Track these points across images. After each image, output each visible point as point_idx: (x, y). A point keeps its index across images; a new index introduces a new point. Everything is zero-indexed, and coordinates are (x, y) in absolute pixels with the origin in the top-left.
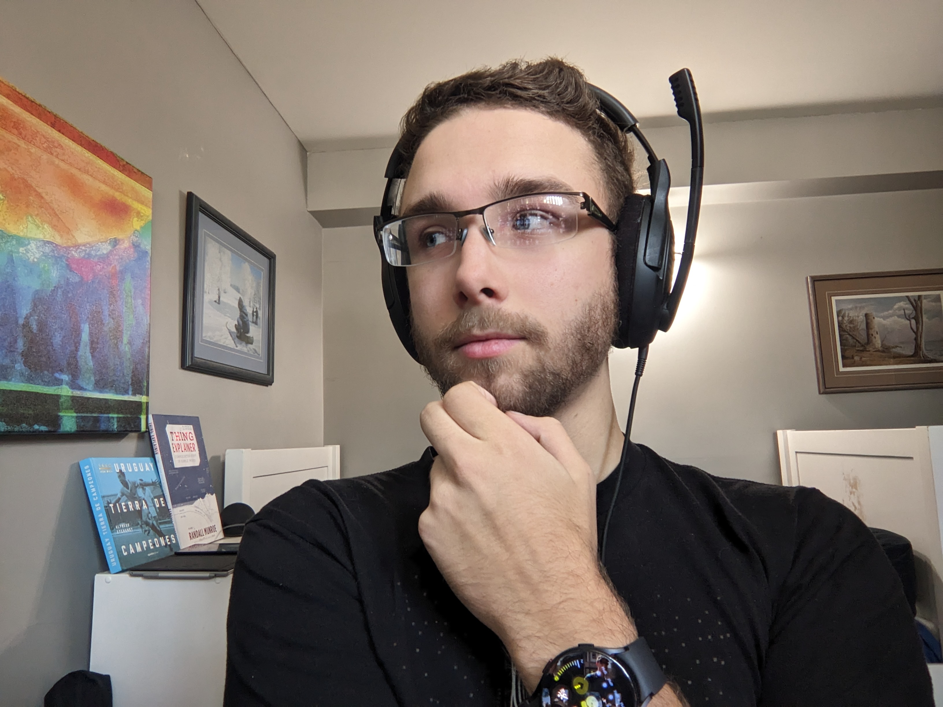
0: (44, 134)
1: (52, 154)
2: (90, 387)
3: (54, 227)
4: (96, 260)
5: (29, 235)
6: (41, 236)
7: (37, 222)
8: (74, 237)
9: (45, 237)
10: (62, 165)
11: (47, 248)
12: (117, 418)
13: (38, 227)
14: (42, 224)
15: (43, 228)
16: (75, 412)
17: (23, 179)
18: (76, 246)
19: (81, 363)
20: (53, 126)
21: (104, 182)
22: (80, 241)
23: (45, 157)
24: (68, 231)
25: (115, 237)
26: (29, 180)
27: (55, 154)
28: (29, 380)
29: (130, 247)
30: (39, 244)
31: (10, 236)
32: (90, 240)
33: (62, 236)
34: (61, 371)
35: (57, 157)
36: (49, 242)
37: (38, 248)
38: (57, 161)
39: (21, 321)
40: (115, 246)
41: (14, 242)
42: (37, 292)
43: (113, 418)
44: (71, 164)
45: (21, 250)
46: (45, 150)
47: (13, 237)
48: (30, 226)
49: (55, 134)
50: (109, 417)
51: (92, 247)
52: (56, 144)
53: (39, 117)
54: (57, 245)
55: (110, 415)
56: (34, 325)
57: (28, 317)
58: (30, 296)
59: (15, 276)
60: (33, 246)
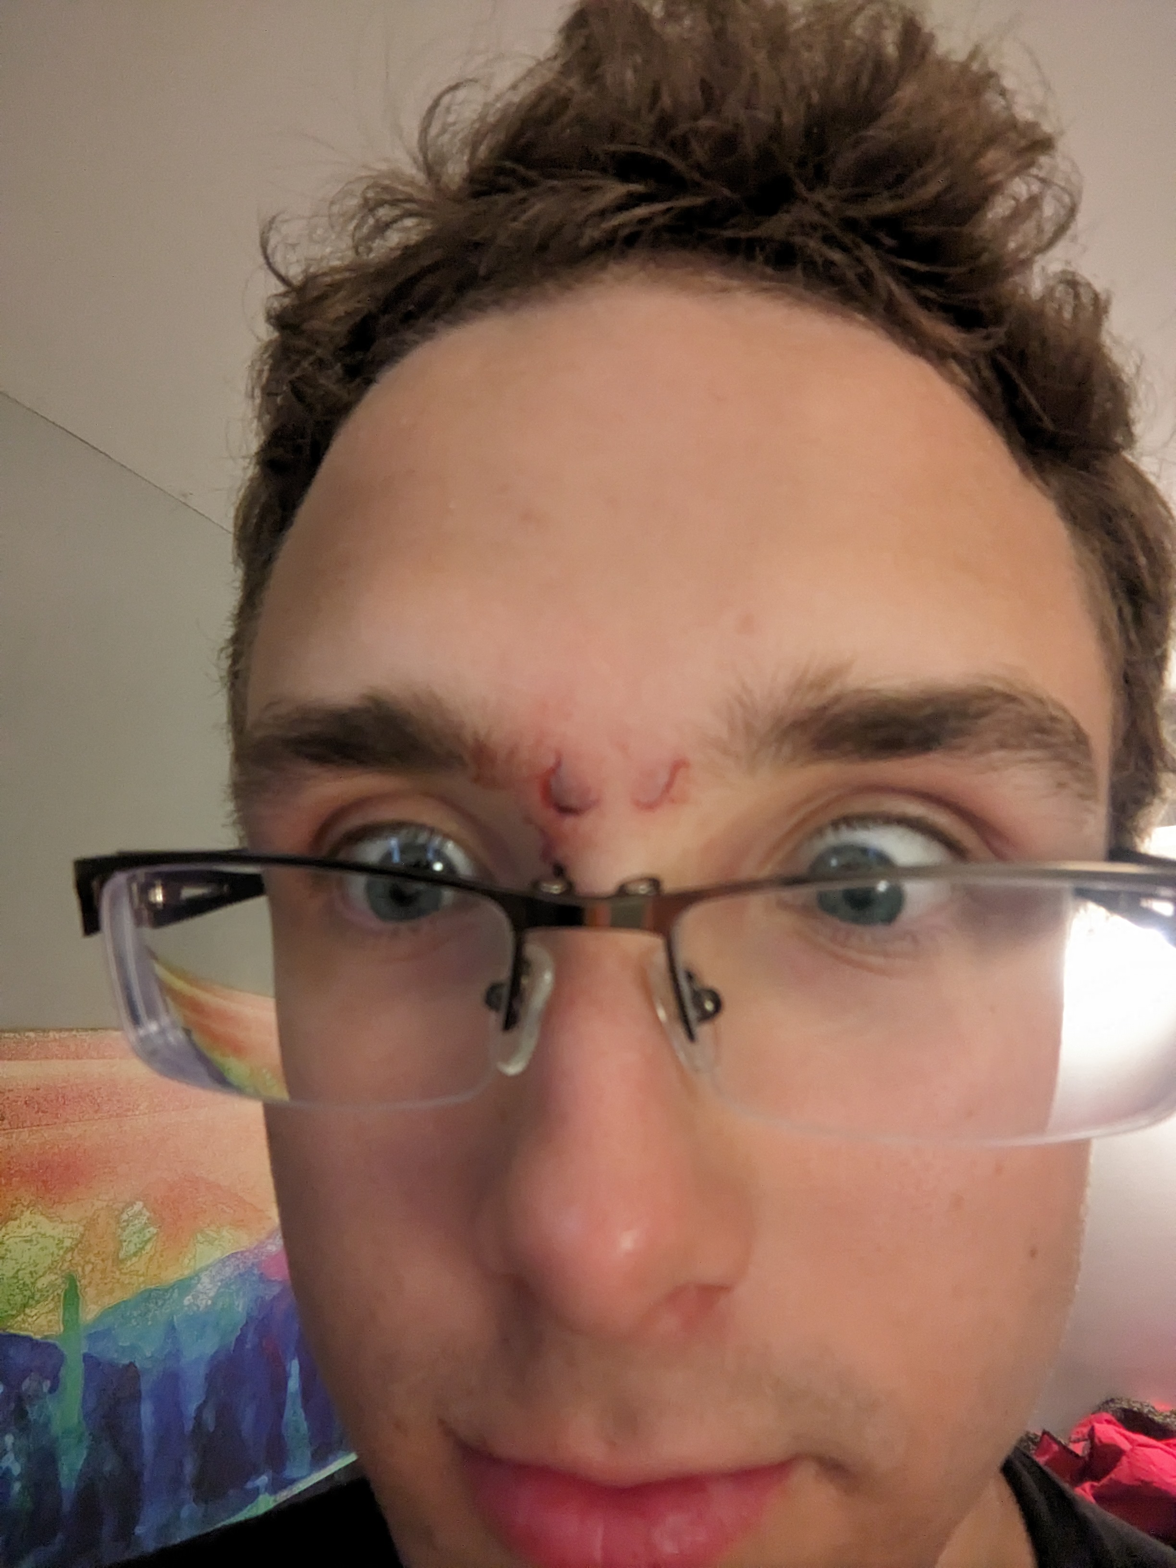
2: (304, 1468)
3: (237, 1225)
5: (199, 1266)
6: (218, 1255)
7: (211, 1234)
9: (222, 1252)
11: (227, 1268)
13: (213, 1241)
14: (218, 1233)
15: (221, 1238)
17: (188, 1176)
18: (274, 1232)
19: (289, 1435)
26: (196, 1171)
30: (215, 1271)
31: (168, 1289)
33: (250, 1233)
34: (256, 1471)
36: (229, 1257)
37: (213, 1279)
41: (176, 1294)
42: (214, 1357)
45: (187, 1300)
47: (173, 1287)
48: (200, 1248)
54: (242, 1253)
56: (209, 1418)
57: (200, 1409)
58: (202, 1370)
59: (176, 1355)
60: (205, 1280)
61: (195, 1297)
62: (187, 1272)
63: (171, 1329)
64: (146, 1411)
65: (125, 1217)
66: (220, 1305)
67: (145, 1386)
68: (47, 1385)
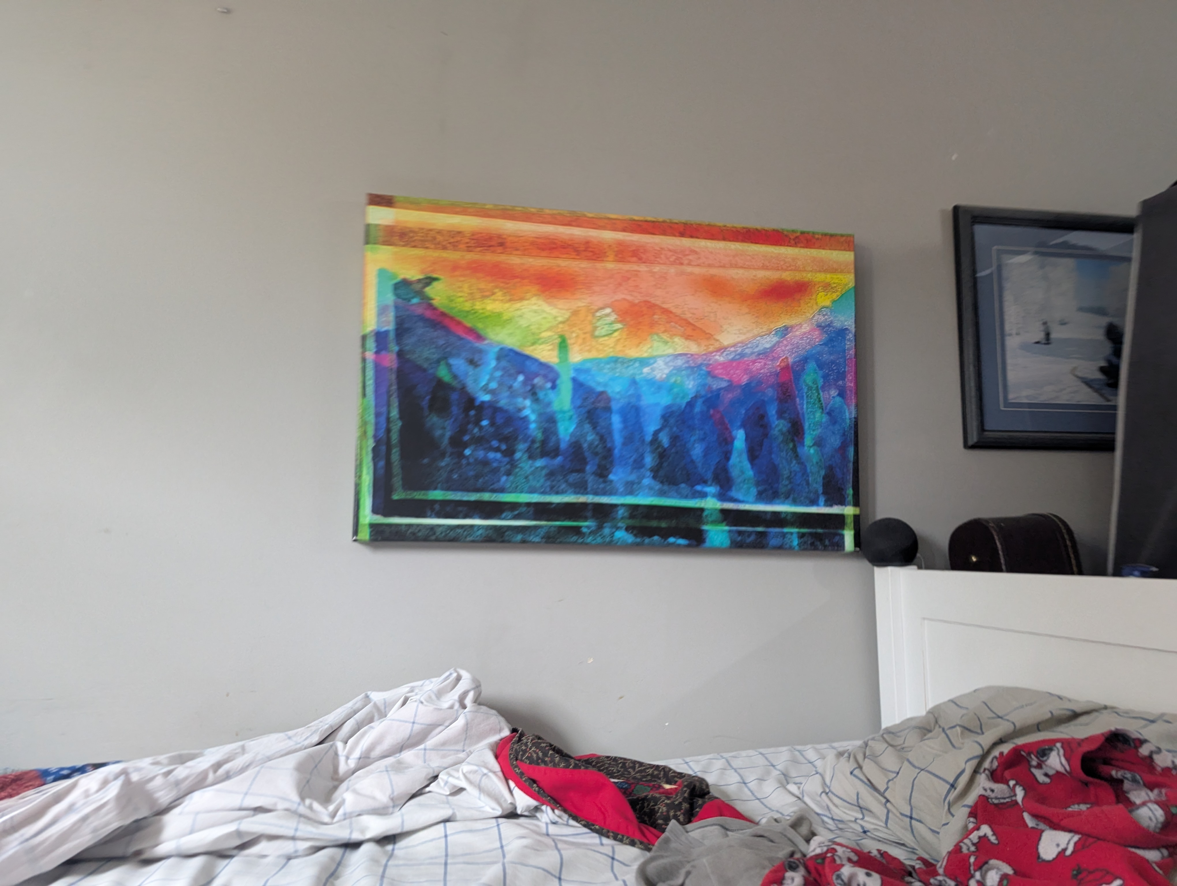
0: (670, 247)
1: (682, 264)
2: (751, 498)
3: (688, 337)
4: (753, 357)
5: (655, 354)
6: (670, 351)
7: (665, 337)
8: (717, 340)
9: (675, 350)
10: (697, 270)
11: (679, 361)
12: (798, 533)
13: (666, 343)
14: (671, 338)
15: (673, 342)
16: (727, 525)
17: (646, 302)
18: (721, 349)
19: (735, 473)
20: (682, 235)
21: (765, 268)
22: (726, 343)
23: (672, 270)
24: (709, 336)
25: (784, 325)
26: (653, 300)
27: (686, 262)
28: (662, 494)
29: (812, 330)
30: (668, 359)
31: (631, 360)
32: (742, 338)
33: (699, 345)
34: (705, 482)
35: (689, 264)
36: (681, 355)
37: (666, 364)
38: (689, 269)
39: (649, 438)
40: (786, 335)
41: (637, 364)
42: (668, 407)
43: (792, 533)
44: (710, 266)
45: (646, 370)
46: (673, 263)
47: (635, 360)
48: (656, 344)
49: (686, 242)
50: (783, 533)
51: (747, 345)
52: (687, 253)
53: (664, 233)
54: (692, 355)
55: (786, 530)
56: (665, 440)
57: (656, 433)
58: (658, 412)
59: (639, 397)
60: (660, 363)
61: (653, 370)
62: (645, 355)
63: (634, 382)
64: (616, 421)
65: (598, 314)
66: (673, 380)
67: (615, 406)
68: (549, 385)
